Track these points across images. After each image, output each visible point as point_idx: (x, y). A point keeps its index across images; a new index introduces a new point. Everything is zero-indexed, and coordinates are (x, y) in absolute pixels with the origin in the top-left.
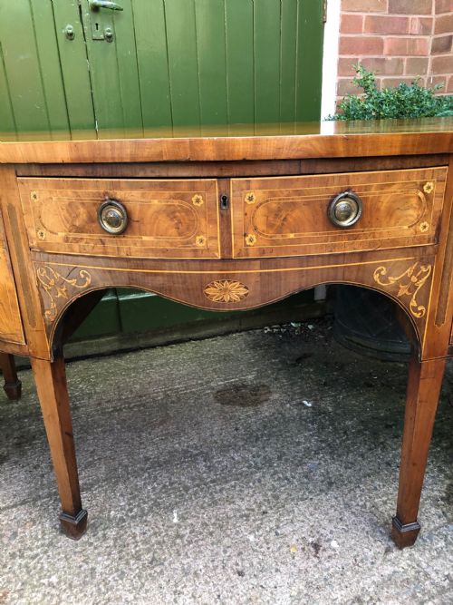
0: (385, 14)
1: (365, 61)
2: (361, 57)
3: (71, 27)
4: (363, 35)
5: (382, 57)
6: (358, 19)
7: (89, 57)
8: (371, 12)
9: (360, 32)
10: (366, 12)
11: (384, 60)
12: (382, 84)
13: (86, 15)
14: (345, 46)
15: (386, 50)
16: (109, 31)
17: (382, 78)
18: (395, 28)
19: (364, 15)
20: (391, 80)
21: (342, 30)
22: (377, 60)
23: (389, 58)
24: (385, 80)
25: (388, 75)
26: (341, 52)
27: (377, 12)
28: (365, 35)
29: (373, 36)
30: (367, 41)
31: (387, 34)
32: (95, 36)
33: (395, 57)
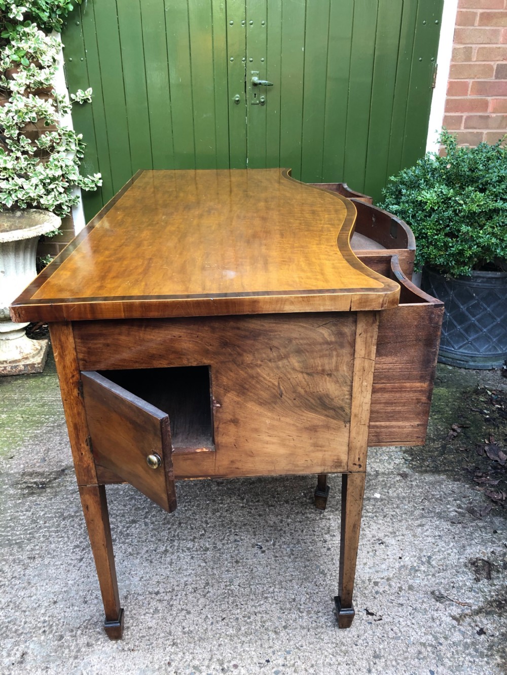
0: (493, 79)
1: (468, 118)
2: (465, 115)
3: (238, 95)
4: (469, 97)
5: (486, 114)
6: (466, 84)
7: (248, 115)
8: (478, 78)
9: (467, 95)
10: (474, 78)
11: (488, 117)
12: (484, 136)
13: (249, 87)
14: (450, 106)
15: (490, 109)
16: (263, 98)
17: (485, 131)
18: (501, 91)
19: (471, 81)
20: (494, 133)
21: (450, 92)
22: (481, 117)
23: (494, 115)
24: (488, 133)
25: (492, 128)
26: (447, 110)
27: (484, 78)
28: (470, 97)
29: (479, 97)
30: (472, 101)
31: (492, 96)
32: (253, 102)
33: (498, 114)
